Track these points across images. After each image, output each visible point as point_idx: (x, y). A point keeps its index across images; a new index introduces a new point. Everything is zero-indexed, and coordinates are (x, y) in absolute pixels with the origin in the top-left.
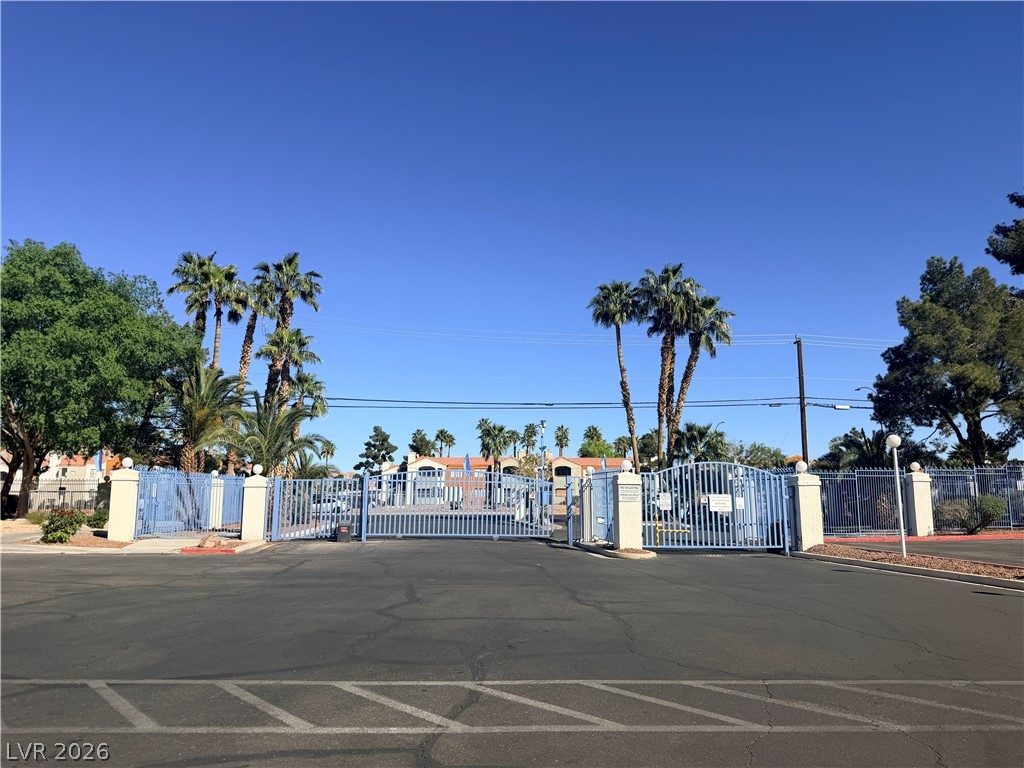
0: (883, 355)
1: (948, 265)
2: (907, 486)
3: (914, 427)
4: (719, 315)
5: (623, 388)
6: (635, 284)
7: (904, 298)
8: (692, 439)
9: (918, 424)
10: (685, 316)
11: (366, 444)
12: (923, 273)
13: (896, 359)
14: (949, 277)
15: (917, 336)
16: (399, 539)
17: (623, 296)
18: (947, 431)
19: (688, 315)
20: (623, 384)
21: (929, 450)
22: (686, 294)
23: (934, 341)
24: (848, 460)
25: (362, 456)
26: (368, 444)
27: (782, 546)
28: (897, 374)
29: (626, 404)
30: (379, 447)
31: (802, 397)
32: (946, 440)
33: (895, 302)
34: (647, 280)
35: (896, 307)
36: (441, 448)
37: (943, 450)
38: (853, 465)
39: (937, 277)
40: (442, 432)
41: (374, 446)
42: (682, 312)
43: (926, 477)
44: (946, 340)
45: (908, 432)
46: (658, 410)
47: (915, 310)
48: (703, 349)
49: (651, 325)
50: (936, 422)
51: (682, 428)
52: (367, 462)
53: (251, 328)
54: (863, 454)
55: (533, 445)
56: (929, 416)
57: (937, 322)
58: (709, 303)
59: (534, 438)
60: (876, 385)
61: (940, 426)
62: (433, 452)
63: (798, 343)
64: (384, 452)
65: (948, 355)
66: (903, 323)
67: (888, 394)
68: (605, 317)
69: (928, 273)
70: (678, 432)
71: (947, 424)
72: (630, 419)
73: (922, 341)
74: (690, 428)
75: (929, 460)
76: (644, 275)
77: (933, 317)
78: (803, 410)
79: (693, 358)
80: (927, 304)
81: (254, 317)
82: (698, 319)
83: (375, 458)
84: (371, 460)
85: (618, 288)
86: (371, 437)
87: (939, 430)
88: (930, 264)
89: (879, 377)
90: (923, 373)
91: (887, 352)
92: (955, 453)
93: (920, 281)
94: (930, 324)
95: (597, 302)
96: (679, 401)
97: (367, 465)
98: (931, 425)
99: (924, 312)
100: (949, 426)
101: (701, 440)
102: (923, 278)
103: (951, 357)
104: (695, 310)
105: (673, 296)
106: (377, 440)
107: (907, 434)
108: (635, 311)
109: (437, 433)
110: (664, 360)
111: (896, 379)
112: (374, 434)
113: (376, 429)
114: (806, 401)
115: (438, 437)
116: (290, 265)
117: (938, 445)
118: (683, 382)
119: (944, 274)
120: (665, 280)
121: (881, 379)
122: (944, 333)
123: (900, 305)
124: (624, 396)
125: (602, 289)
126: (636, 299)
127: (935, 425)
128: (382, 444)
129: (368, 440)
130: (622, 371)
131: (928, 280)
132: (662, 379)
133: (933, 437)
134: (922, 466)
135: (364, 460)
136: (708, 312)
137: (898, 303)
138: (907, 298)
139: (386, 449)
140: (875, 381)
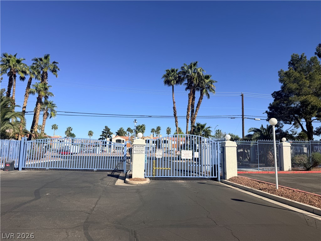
0: (272, 94)
1: (300, 57)
2: (280, 149)
3: (284, 124)
4: (211, 82)
5: (174, 109)
6: (180, 70)
7: (281, 70)
8: (199, 129)
9: (285, 123)
10: (198, 81)
11: (102, 132)
12: (290, 61)
13: (277, 96)
14: (300, 62)
15: (287, 84)
16: (48, 170)
17: (175, 74)
18: (297, 126)
19: (199, 81)
20: (174, 108)
21: (290, 134)
22: (198, 73)
23: (294, 86)
24: (255, 137)
25: (101, 136)
26: (103, 132)
27: (216, 177)
28: (278, 101)
29: (175, 115)
30: (107, 133)
31: (243, 115)
32: (297, 130)
33: (278, 72)
34: (184, 67)
35: (278, 74)
36: (129, 134)
37: (295, 134)
38: (257, 139)
39: (295, 62)
40: (129, 128)
41: (105, 132)
42: (196, 80)
43: (289, 144)
44: (299, 86)
45: (281, 126)
46: (187, 118)
47: (286, 73)
48: (205, 95)
49: (186, 86)
50: (293, 123)
51: (195, 125)
52: (103, 138)
53: (29, 83)
54: (262, 134)
55: (159, 133)
56: (290, 120)
57: (295, 79)
58: (207, 77)
59: (160, 131)
60: (269, 108)
61: (294, 124)
62: (126, 135)
63: (242, 95)
64: (108, 135)
65: (299, 92)
66: (281, 81)
67: (274, 111)
68: (168, 82)
69: (291, 60)
70: (194, 126)
71: (297, 123)
72: (176, 121)
73: (289, 86)
74: (198, 125)
75: (289, 137)
76: (183, 66)
77: (294, 77)
78: (243, 120)
79: (201, 98)
80: (291, 71)
81: (31, 79)
82: (203, 83)
83: (105, 136)
84: (104, 137)
85: (173, 71)
86: (104, 130)
87: (294, 126)
88: (292, 57)
89: (270, 104)
90: (288, 100)
91: (274, 93)
92: (298, 136)
93: (288, 64)
94: (292, 79)
95: (165, 76)
96: (195, 115)
97: (102, 139)
98: (291, 124)
99: (290, 74)
100: (298, 124)
101: (202, 130)
102: (290, 63)
103: (301, 93)
104: (202, 80)
105: (193, 74)
106: (106, 131)
107: (281, 127)
108: (179, 81)
109: (127, 129)
110: (189, 99)
111: (277, 104)
112: (105, 128)
113: (106, 127)
114: (244, 117)
115: (128, 130)
116: (46, 59)
117: (293, 132)
118: (197, 107)
119: (298, 61)
120: (191, 67)
121: (271, 105)
122: (298, 83)
123: (280, 73)
124: (174, 112)
125: (167, 71)
126: (180, 75)
127: (292, 124)
128: (108, 132)
129: (103, 130)
130: (174, 103)
131: (292, 64)
132: (188, 106)
133: (291, 129)
134: (287, 140)
135: (102, 137)
136: (207, 81)
137: (279, 72)
138: (282, 70)
139: (109, 133)
140: (269, 106)
